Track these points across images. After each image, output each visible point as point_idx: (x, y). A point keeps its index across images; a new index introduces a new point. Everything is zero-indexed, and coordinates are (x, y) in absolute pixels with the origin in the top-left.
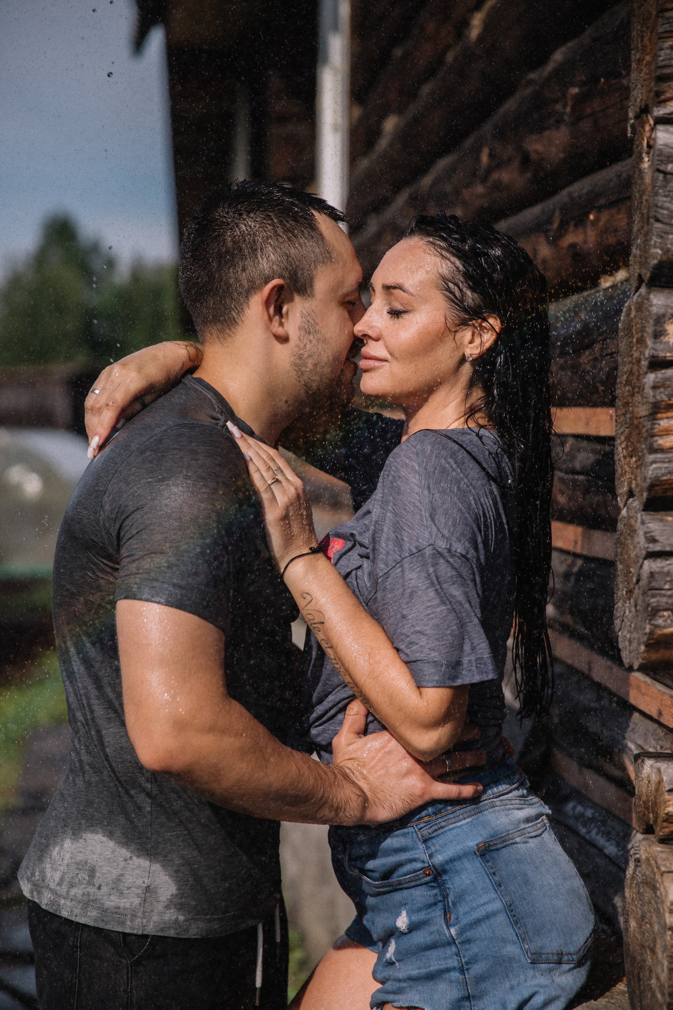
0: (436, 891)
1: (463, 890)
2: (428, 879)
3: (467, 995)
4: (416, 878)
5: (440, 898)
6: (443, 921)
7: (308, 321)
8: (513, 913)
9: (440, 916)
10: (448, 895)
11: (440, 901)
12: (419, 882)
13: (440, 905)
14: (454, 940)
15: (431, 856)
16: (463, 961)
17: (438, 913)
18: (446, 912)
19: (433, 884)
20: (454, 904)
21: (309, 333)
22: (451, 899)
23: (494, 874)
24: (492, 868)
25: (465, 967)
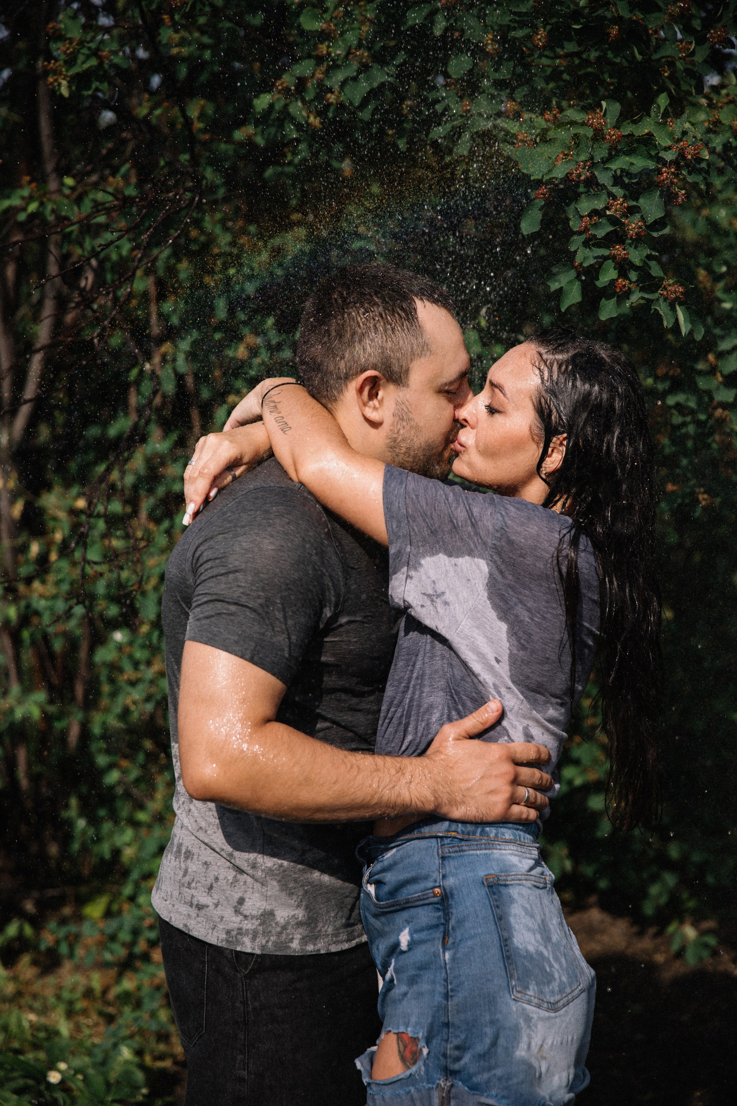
0: (440, 913)
1: (464, 917)
2: (435, 900)
3: (446, 1021)
4: (425, 897)
5: (442, 921)
6: (441, 943)
7: (403, 409)
8: (507, 948)
9: (439, 938)
10: (449, 919)
11: (443, 924)
12: (426, 902)
13: (442, 928)
14: (446, 964)
15: (444, 877)
16: (449, 987)
17: (438, 934)
18: (446, 935)
19: (439, 906)
20: (453, 928)
21: (402, 420)
22: (452, 922)
23: (498, 907)
24: (496, 901)
25: (450, 994)
